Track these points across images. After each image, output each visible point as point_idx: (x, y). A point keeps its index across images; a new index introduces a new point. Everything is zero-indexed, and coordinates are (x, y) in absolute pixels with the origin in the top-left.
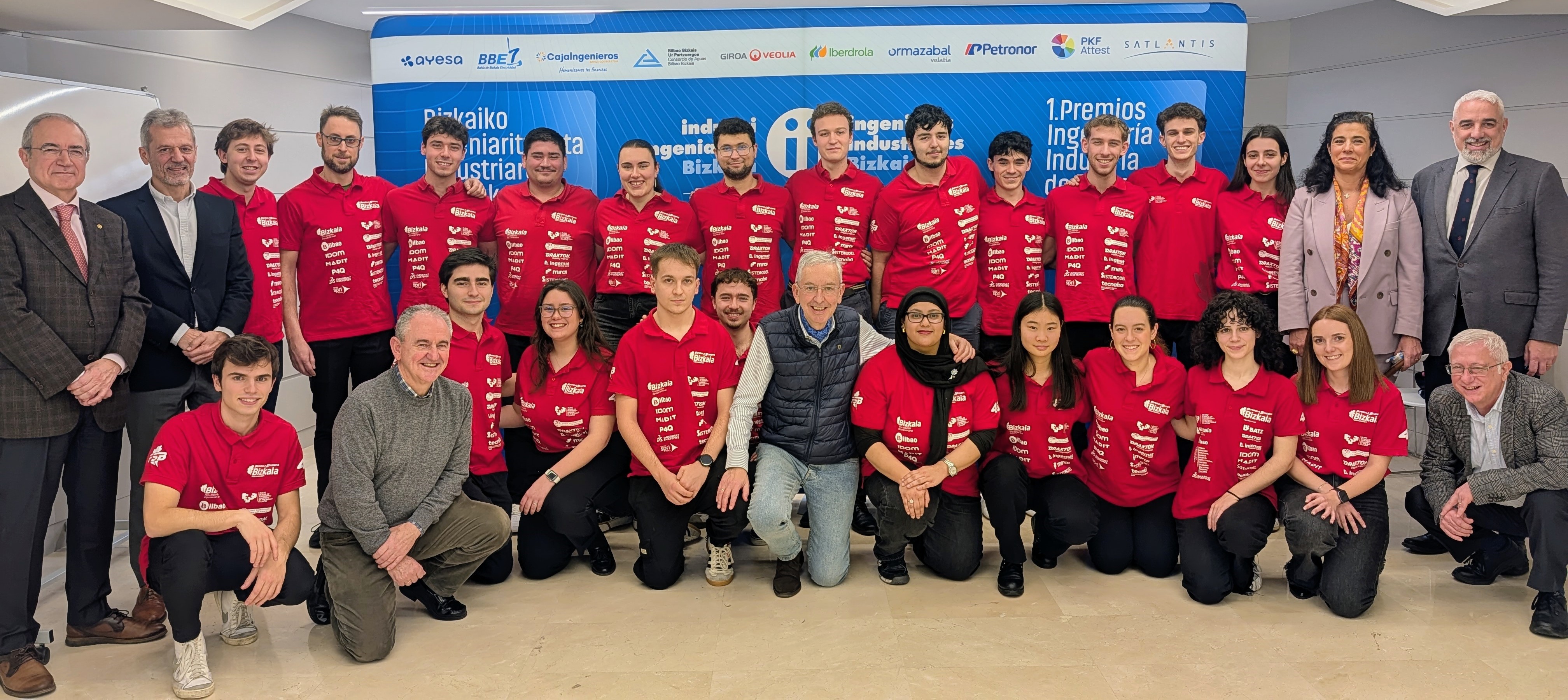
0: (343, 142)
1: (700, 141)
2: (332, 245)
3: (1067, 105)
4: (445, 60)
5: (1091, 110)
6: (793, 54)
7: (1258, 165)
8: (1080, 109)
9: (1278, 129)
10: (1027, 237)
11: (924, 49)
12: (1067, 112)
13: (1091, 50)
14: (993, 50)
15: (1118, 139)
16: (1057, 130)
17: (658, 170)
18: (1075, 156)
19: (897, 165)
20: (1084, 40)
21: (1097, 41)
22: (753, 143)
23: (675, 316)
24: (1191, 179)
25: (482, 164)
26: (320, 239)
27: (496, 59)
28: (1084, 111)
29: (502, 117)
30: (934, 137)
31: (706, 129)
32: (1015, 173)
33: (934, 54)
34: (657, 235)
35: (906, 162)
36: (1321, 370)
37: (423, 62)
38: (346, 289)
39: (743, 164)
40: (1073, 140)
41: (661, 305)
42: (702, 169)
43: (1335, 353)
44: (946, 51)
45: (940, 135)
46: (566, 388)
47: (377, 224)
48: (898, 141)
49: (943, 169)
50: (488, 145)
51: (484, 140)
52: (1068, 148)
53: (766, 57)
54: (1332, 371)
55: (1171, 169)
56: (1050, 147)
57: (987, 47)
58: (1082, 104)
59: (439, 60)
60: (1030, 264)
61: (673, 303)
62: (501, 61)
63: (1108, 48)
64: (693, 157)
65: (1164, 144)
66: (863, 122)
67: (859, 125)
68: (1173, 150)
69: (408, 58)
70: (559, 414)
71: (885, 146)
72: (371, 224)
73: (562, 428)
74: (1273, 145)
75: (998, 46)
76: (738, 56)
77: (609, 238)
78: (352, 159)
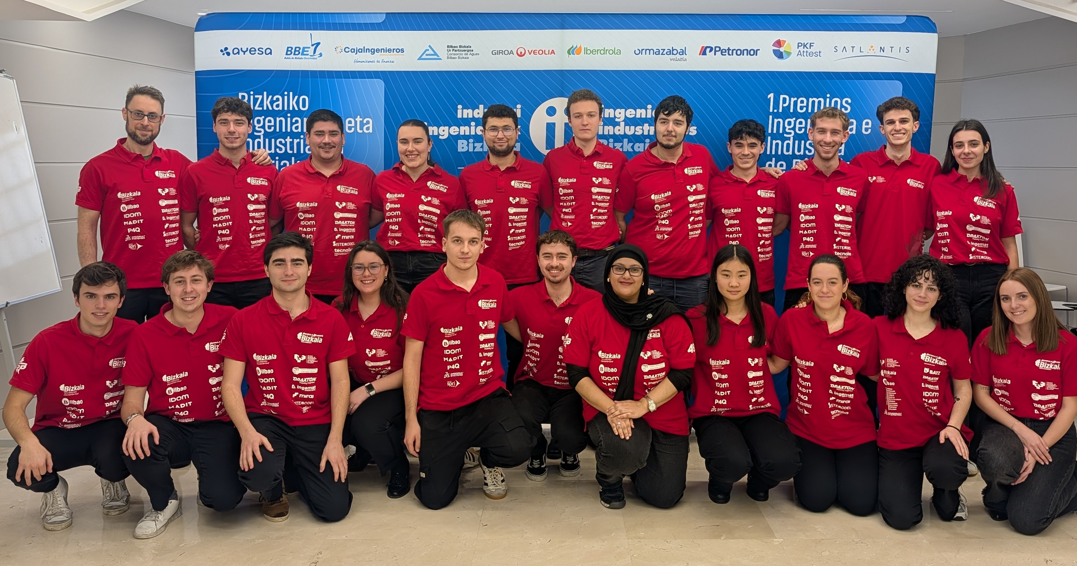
0: (146, 118)
1: (473, 124)
2: (131, 207)
3: (784, 100)
4: (257, 51)
5: (805, 104)
6: (553, 52)
7: (964, 154)
8: (795, 103)
9: (980, 123)
10: (759, 209)
11: (664, 50)
12: (785, 105)
13: (805, 53)
14: (723, 52)
15: (839, 129)
16: (776, 121)
17: (431, 145)
18: (791, 142)
19: (640, 148)
20: (800, 45)
21: (810, 46)
22: (516, 127)
23: (462, 271)
24: (906, 163)
25: (286, 140)
26: (120, 201)
27: (301, 51)
28: (799, 105)
29: (304, 100)
30: (671, 123)
31: (478, 113)
32: (748, 155)
33: (673, 54)
34: (430, 201)
35: (647, 145)
36: (1008, 324)
37: (238, 53)
38: (139, 246)
39: (507, 143)
40: (789, 129)
41: (450, 262)
42: (474, 148)
43: (1020, 310)
44: (683, 52)
45: (677, 122)
46: (375, 333)
47: (173, 191)
48: (641, 127)
49: (680, 150)
50: (292, 124)
51: (289, 119)
52: (785, 135)
53: (530, 54)
54: (1019, 325)
55: (890, 153)
56: (770, 135)
57: (718, 49)
58: (798, 99)
59: (252, 51)
60: (762, 232)
61: (460, 260)
62: (305, 53)
63: (820, 52)
64: (466, 137)
65: (883, 132)
66: (612, 111)
67: (608, 113)
68: (891, 137)
69: (226, 49)
70: (370, 355)
71: (630, 131)
72: (167, 190)
73: (372, 367)
74: (975, 135)
75: (727, 49)
76: (506, 52)
77: (388, 204)
78: (154, 132)
